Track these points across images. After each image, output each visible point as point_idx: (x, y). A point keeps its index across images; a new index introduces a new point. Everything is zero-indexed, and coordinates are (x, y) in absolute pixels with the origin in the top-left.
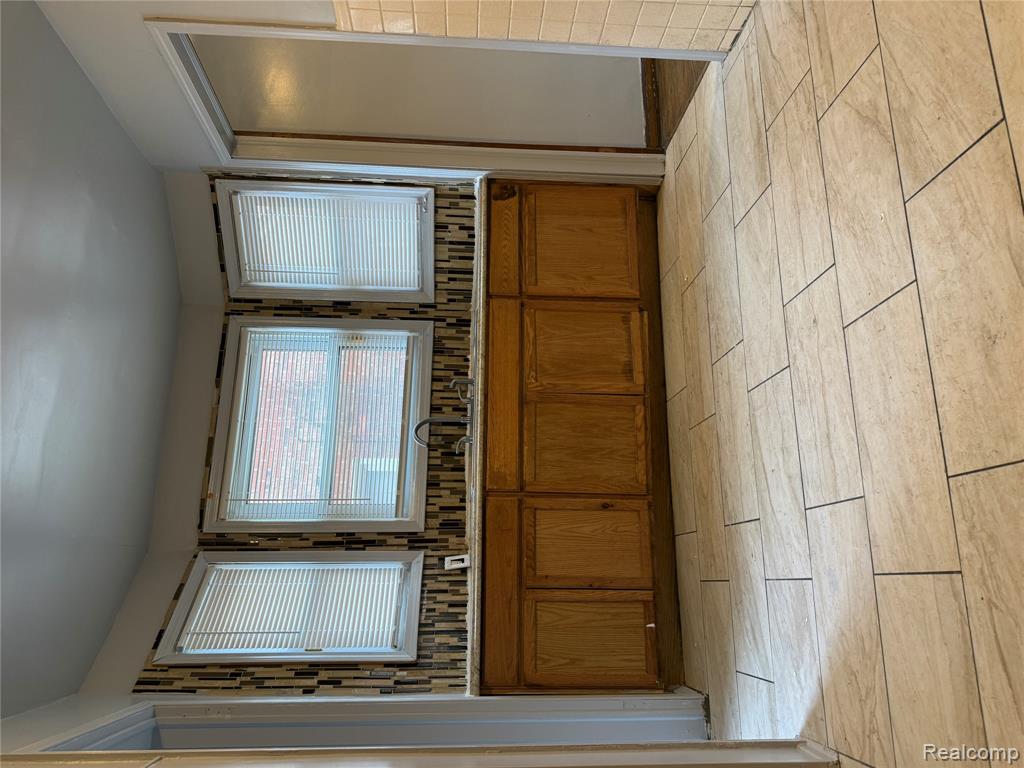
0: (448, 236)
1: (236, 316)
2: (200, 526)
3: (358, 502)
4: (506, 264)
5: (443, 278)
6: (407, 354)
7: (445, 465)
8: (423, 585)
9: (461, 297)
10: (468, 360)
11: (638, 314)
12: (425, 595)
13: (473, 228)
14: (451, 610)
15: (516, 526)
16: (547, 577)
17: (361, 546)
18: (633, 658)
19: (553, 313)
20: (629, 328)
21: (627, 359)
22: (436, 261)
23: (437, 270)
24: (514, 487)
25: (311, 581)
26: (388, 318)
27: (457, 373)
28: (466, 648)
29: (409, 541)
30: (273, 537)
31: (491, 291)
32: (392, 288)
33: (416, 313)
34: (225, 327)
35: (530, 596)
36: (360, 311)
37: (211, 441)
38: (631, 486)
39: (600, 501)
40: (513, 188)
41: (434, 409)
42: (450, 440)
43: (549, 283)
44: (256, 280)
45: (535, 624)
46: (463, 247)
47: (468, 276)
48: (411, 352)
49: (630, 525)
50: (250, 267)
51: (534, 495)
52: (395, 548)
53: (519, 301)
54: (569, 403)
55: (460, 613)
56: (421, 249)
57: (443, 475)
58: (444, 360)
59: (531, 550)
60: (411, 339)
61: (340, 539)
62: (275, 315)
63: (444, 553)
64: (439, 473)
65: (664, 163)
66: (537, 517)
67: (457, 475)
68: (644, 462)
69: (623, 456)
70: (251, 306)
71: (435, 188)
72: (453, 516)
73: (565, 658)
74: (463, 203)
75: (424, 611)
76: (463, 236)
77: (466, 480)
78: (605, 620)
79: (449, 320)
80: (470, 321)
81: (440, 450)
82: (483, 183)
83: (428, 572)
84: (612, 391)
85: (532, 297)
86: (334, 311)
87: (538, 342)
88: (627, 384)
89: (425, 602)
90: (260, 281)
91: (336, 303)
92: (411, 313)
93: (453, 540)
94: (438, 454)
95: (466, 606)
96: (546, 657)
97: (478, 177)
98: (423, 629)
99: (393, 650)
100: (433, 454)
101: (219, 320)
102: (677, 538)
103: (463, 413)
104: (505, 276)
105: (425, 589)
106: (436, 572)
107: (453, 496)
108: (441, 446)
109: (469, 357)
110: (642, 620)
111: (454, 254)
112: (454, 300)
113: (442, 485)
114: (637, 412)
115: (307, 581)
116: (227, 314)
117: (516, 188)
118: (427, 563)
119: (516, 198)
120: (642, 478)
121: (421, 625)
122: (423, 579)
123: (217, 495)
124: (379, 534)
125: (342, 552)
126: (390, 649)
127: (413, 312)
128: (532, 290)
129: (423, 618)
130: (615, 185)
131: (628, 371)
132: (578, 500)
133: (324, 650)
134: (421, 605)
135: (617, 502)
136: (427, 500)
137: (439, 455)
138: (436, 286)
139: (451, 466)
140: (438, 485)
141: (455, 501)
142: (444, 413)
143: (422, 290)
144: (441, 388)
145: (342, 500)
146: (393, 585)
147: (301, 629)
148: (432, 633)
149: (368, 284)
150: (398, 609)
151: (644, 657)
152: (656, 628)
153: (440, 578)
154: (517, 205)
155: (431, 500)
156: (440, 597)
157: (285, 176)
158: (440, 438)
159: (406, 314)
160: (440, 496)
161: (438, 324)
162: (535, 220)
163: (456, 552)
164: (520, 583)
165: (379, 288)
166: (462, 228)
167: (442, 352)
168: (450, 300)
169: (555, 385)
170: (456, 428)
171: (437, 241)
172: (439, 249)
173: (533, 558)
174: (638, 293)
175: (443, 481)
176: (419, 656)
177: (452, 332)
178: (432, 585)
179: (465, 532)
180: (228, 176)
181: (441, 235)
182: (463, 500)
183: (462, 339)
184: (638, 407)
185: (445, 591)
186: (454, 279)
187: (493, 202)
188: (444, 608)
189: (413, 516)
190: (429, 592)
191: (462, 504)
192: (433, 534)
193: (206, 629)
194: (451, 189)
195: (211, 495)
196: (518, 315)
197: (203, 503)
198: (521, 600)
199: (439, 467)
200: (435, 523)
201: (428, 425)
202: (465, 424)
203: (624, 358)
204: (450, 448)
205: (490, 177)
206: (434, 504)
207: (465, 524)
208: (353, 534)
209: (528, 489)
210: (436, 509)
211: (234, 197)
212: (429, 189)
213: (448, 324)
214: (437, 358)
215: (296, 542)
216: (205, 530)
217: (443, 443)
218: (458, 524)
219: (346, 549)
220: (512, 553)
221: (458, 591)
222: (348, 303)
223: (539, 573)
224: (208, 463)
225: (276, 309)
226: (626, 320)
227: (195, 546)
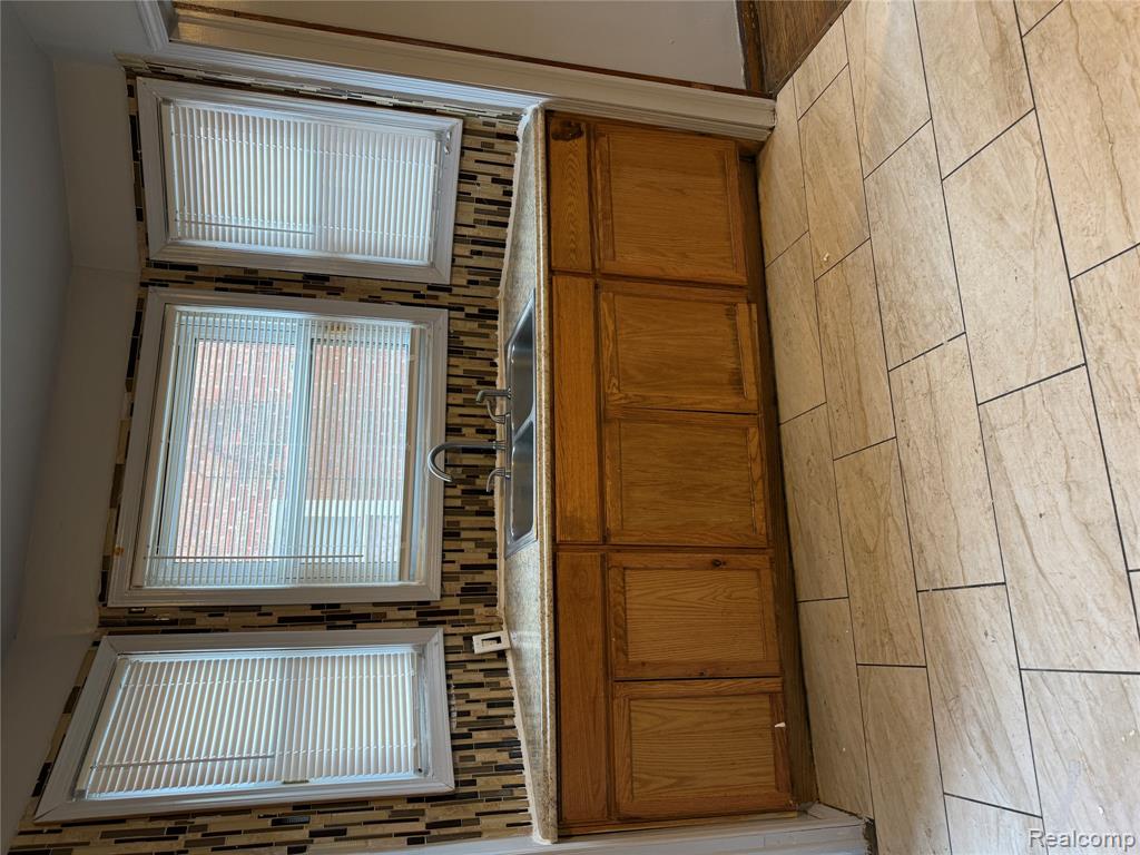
0: (476, 191)
1: (156, 288)
2: (103, 597)
3: (344, 560)
4: (572, 228)
5: (464, 250)
6: (412, 352)
7: (467, 508)
8: (448, 677)
9: (487, 279)
10: (495, 365)
11: (746, 306)
12: (453, 691)
13: (510, 183)
14: (493, 712)
15: (598, 593)
16: (643, 664)
17: (350, 623)
18: (756, 771)
19: (637, 299)
20: (735, 324)
21: (734, 366)
22: (456, 224)
23: (457, 238)
24: (595, 538)
25: (282, 676)
26: (384, 302)
27: (482, 382)
28: (522, 767)
29: (419, 614)
30: (217, 611)
31: (553, 264)
32: (390, 260)
33: (423, 297)
34: (141, 303)
35: (621, 690)
36: (342, 290)
37: (119, 471)
38: (746, 536)
39: (709, 557)
40: (578, 125)
41: (451, 430)
42: (473, 473)
43: (631, 258)
44: (191, 237)
45: (630, 731)
46: (495, 208)
47: (498, 250)
48: (417, 352)
49: (747, 588)
50: (182, 216)
51: (620, 549)
52: (400, 624)
53: (591, 281)
54: (663, 423)
55: (506, 716)
56: (437, 205)
57: (465, 521)
58: (463, 364)
59: (620, 627)
60: (418, 332)
61: (318, 613)
62: (217, 289)
63: (471, 630)
64: (459, 518)
65: (774, 110)
66: (627, 579)
67: (483, 521)
68: (762, 505)
69: (734, 495)
70: (180, 275)
71: (464, 118)
72: (480, 578)
73: (669, 777)
74: (500, 145)
75: (455, 714)
76: (496, 192)
77: (497, 528)
78: (722, 721)
79: (468, 310)
80: (497, 312)
81: (460, 487)
82: (540, 115)
83: (452, 658)
84: (717, 407)
85: (609, 276)
86: (305, 287)
87: (619, 338)
88: (735, 400)
89: (453, 702)
90: (197, 238)
91: (308, 277)
92: (415, 297)
93: (480, 610)
94: (457, 491)
95: (512, 705)
96: (645, 777)
97: (529, 107)
98: (460, 742)
99: (415, 777)
100: (451, 492)
101: (130, 294)
102: (802, 607)
103: (490, 437)
104: (573, 246)
105: (451, 682)
106: (462, 657)
107: (479, 550)
108: (461, 482)
109: (497, 360)
110: (768, 719)
111: (483, 217)
112: (476, 283)
113: (464, 535)
114: (750, 436)
115: (274, 677)
116: (144, 285)
117: (583, 126)
118: (449, 644)
119: (582, 141)
120: (761, 526)
121: (454, 737)
122: (447, 668)
123: (129, 553)
124: (375, 604)
125: (320, 632)
126: (411, 775)
127: (417, 295)
128: (610, 267)
129: (454, 725)
130: (709, 135)
131: (737, 382)
132: (679, 555)
133: (314, 782)
134: (450, 706)
135: (732, 558)
136: (443, 556)
137: (459, 493)
138: (453, 260)
139: (476, 508)
140: (458, 534)
141: (481, 557)
142: (464, 435)
143: (432, 265)
144: (460, 402)
145: (327, 557)
146: (403, 678)
147: (274, 749)
148: (469, 747)
149: (357, 252)
150: (416, 713)
151: (772, 769)
152: (787, 728)
153: (470, 666)
154: (585, 150)
155: (449, 556)
156: (474, 694)
157: (247, 80)
158: (459, 470)
159: (409, 298)
160: (462, 551)
161: (454, 314)
162: (609, 172)
163: (487, 628)
164: (606, 674)
165: (372, 258)
166: (496, 180)
167: (461, 353)
168: (471, 282)
169: (644, 398)
170: (482, 456)
171: (462, 196)
172: (460, 208)
173: (624, 637)
174: (745, 279)
175: (464, 529)
176: (457, 783)
177: (473, 326)
178: (460, 676)
179: (496, 600)
180: (157, 72)
181: (466, 188)
182: (493, 556)
183: (486, 336)
184: (752, 430)
185: (480, 685)
186: (479, 253)
187: (552, 141)
188: (481, 709)
189: (425, 581)
190: (458, 686)
191: (492, 561)
192: (453, 603)
193: (121, 759)
194: (485, 124)
195: (121, 551)
196: (592, 299)
197: (106, 563)
198: (610, 697)
199: (460, 510)
200: (455, 587)
201: (443, 452)
202: (494, 452)
203: (730, 364)
204: (474, 484)
205: (548, 108)
206: (453, 562)
207: (496, 589)
208: (338, 606)
209: (613, 540)
210: (455, 568)
211: (164, 107)
212: (455, 120)
213: (468, 315)
214: (454, 361)
215: (251, 618)
216: (110, 604)
217: (464, 476)
218: (486, 589)
219: (329, 628)
220: (595, 631)
221: (498, 683)
222: (326, 278)
223: (632, 659)
224: (115, 502)
225: (218, 280)
226: (731, 314)
227: (95, 628)
